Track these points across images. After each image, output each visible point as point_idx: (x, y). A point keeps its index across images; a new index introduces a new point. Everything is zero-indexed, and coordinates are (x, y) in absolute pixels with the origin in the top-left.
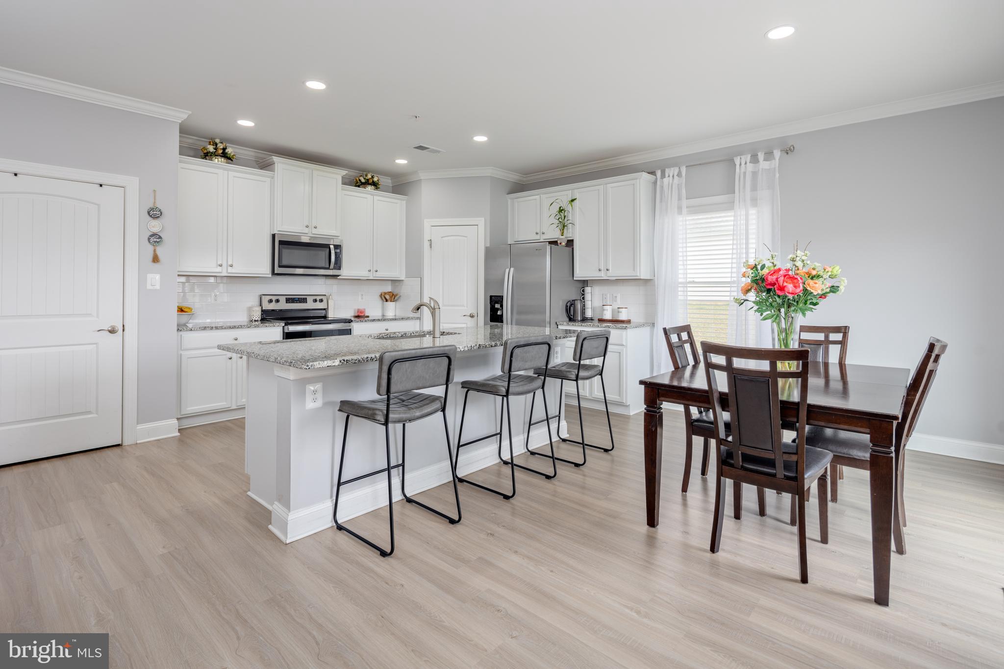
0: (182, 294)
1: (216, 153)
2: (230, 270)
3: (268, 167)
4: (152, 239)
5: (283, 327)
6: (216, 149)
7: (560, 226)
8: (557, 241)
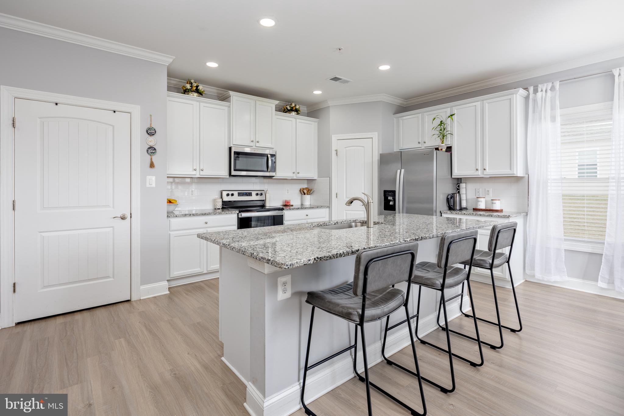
0: (171, 190)
1: (192, 90)
2: (202, 173)
3: (227, 99)
4: (149, 151)
5: (238, 214)
6: (191, 86)
7: (441, 137)
8: (438, 148)
